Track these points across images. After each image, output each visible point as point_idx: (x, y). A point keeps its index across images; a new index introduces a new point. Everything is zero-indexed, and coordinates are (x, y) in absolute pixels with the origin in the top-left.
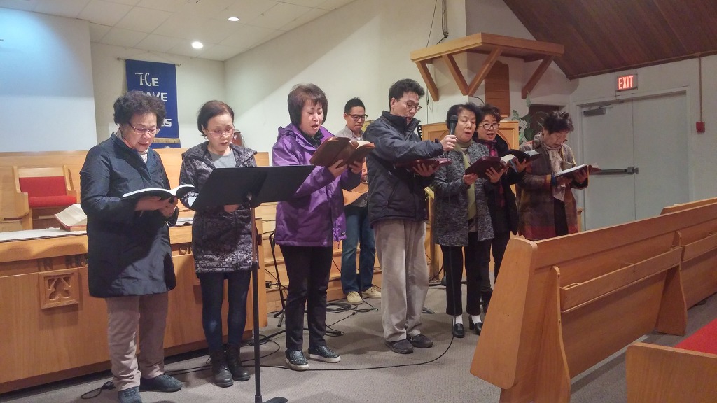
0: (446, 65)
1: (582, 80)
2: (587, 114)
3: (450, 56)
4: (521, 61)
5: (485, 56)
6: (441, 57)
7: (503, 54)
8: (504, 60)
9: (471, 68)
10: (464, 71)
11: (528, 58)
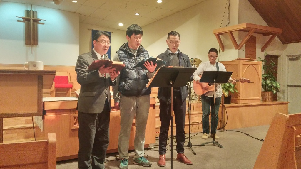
0: (229, 36)
1: (289, 45)
2: (290, 60)
3: (231, 32)
4: (262, 35)
5: (247, 33)
6: (227, 32)
7: (255, 32)
8: (255, 35)
9: (240, 38)
10: (237, 39)
11: (265, 34)
